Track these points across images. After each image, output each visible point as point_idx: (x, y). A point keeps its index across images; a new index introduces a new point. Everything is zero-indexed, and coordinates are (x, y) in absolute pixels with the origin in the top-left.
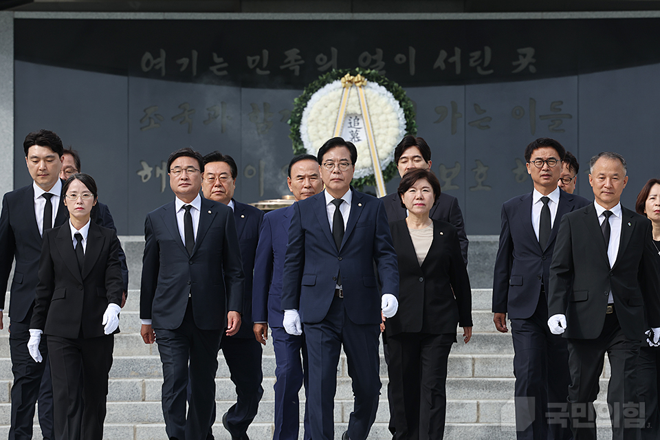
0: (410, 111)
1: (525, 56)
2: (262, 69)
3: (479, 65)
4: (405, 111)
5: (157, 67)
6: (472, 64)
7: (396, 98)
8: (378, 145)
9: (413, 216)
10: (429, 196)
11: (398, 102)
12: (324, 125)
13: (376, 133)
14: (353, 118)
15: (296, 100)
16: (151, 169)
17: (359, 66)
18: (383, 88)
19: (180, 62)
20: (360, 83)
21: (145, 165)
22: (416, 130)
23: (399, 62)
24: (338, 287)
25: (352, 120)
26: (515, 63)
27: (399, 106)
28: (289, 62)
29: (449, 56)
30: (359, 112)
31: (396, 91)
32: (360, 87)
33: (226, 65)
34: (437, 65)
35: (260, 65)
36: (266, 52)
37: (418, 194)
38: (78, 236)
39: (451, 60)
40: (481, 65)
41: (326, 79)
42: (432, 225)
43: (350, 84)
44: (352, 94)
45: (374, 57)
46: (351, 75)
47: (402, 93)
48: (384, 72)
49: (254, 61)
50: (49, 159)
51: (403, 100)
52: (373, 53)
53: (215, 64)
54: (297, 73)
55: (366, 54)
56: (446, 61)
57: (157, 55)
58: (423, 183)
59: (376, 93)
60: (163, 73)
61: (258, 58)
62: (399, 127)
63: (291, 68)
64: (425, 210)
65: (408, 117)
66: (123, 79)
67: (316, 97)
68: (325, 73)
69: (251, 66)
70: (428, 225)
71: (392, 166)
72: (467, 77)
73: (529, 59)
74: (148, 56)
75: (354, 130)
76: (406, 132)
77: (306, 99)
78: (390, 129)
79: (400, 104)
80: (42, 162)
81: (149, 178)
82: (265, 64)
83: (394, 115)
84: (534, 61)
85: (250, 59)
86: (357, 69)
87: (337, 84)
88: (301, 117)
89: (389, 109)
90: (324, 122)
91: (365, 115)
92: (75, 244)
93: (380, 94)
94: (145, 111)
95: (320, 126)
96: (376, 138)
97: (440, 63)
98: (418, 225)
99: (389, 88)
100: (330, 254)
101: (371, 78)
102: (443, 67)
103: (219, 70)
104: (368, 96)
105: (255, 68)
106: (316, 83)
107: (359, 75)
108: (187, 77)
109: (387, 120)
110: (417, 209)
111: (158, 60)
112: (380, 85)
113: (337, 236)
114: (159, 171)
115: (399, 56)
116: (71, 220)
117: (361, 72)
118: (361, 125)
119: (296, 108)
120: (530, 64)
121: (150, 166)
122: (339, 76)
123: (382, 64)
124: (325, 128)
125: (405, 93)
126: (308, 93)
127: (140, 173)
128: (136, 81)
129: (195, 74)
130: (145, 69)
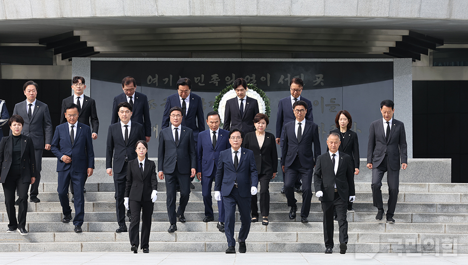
0: (267, 102)
1: (319, 78)
2: (201, 83)
4: (265, 102)
5: (154, 82)
7: (261, 96)
10: (264, 125)
15: (216, 97)
18: (255, 92)
19: (164, 80)
23: (263, 80)
24: (235, 184)
26: (314, 81)
28: (213, 80)
29: (285, 78)
31: (262, 93)
34: (279, 82)
35: (200, 81)
36: (203, 76)
37: (261, 125)
38: (141, 164)
39: (286, 80)
41: (230, 88)
42: (265, 135)
45: (251, 78)
47: (264, 94)
48: (256, 85)
49: (198, 80)
50: (127, 112)
51: (265, 97)
52: (251, 76)
54: (217, 85)
55: (248, 76)
56: (283, 80)
57: (154, 77)
59: (252, 94)
60: (157, 85)
61: (199, 78)
62: (262, 109)
63: (214, 83)
64: (263, 130)
65: (267, 105)
66: (139, 88)
68: (229, 85)
69: (196, 82)
70: (263, 135)
73: (321, 79)
74: (150, 77)
77: (221, 97)
79: (263, 99)
80: (124, 113)
82: (202, 81)
84: (323, 80)
85: (196, 79)
88: (218, 105)
92: (140, 166)
93: (254, 94)
97: (281, 81)
98: (260, 134)
99: (258, 92)
100: (233, 171)
101: (250, 88)
102: (282, 82)
105: (198, 83)
106: (225, 89)
108: (167, 87)
110: (259, 130)
111: (155, 79)
112: (254, 90)
113: (236, 165)
114: (155, 128)
115: (263, 77)
116: (138, 158)
119: (216, 101)
120: (321, 81)
123: (255, 81)
126: (222, 94)
128: (144, 88)
129: (171, 85)
130: (149, 83)
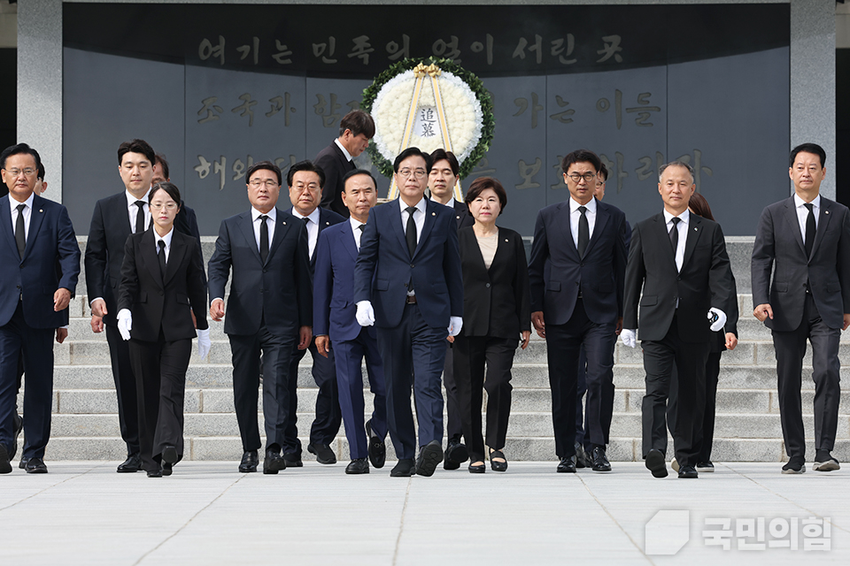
0: (487, 103)
1: (610, 44)
2: (328, 57)
3: (561, 54)
4: (482, 103)
5: (216, 55)
6: (554, 53)
7: (473, 89)
8: (453, 139)
9: (479, 224)
10: (495, 205)
11: (474, 93)
12: (395, 118)
13: (450, 127)
14: (426, 111)
15: (365, 91)
16: (210, 164)
17: (432, 55)
18: (458, 78)
19: (240, 49)
20: (434, 73)
21: (203, 160)
22: (494, 123)
23: (476, 51)
24: (409, 293)
25: (425, 113)
26: (599, 52)
27: (475, 97)
28: (358, 50)
29: (529, 45)
30: (433, 104)
31: (473, 81)
32: (434, 77)
33: (290, 53)
34: (516, 54)
35: (326, 54)
36: (332, 39)
37: (484, 203)
38: (162, 243)
39: (531, 49)
40: (564, 54)
41: (397, 68)
42: (497, 233)
43: (423, 74)
44: (425, 85)
45: (449, 45)
46: (424, 65)
47: (479, 83)
48: (459, 61)
49: (320, 49)
50: (142, 165)
51: (480, 91)
52: (448, 40)
53: (278, 52)
54: (366, 62)
55: (440, 41)
56: (526, 50)
57: (216, 42)
58: (490, 193)
59: (451, 84)
60: (223, 62)
61: (324, 45)
62: (475, 120)
63: (360, 57)
64: (491, 219)
65: (486, 110)
66: (179, 68)
67: (386, 87)
68: (396, 62)
69: (317, 54)
70: (494, 233)
71: (468, 163)
72: (549, 67)
73: (615, 47)
74: (206, 42)
75: (427, 123)
76: (483, 126)
77: (376, 90)
78: (466, 122)
79: (476, 95)
80: (135, 167)
81: (207, 174)
82: (332, 53)
83: (470, 108)
84: (620, 49)
85: (315, 47)
86: (431, 58)
87: (409, 74)
89: (465, 100)
90: (395, 114)
91: (439, 107)
92: (158, 250)
93: (455, 84)
94: (203, 102)
95: (390, 118)
96: (451, 132)
97: (519, 51)
98: (484, 233)
99: (464, 78)
100: (403, 261)
101: (445, 68)
102: (523, 56)
103: (282, 58)
104: (442, 87)
105: (321, 56)
106: (386, 72)
107: (433, 65)
108: (247, 66)
109: (463, 113)
110: (483, 218)
111: (218, 47)
112: (455, 75)
114: (217, 167)
115: (476, 43)
116: (154, 227)
117: (435, 62)
118: (435, 118)
119: (364, 100)
120: (616, 52)
121: (208, 162)
122: (411, 66)
123: (457, 52)
124: (396, 121)
125: (482, 84)
126: (378, 84)
127: (197, 169)
128: (193, 70)
129: (256, 62)
130: (203, 57)
